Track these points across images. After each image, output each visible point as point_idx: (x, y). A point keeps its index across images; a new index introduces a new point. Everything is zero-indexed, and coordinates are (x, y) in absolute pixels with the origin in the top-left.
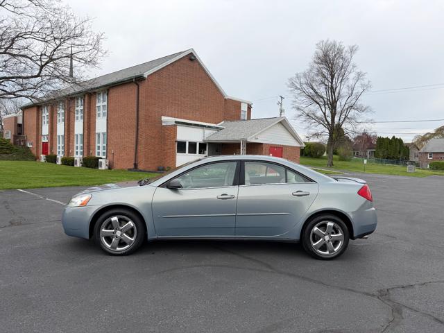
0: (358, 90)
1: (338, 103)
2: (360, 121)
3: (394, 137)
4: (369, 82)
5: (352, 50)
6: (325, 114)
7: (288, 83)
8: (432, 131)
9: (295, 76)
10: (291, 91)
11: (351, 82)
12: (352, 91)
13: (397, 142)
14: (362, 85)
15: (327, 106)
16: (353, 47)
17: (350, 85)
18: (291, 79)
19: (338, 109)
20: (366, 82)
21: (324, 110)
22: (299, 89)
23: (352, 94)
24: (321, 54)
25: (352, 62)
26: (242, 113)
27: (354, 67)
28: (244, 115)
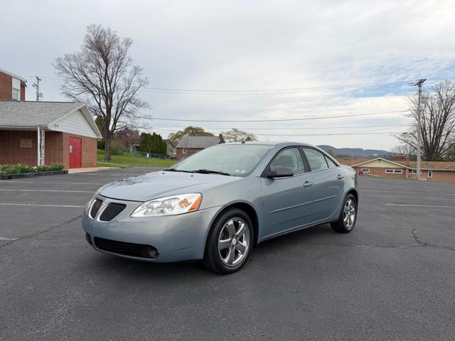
0: (135, 84)
1: (114, 95)
2: (138, 116)
3: (154, 133)
4: (146, 78)
5: (128, 43)
6: (99, 104)
7: (56, 64)
8: (183, 130)
9: (64, 57)
10: (59, 73)
11: (127, 75)
12: (130, 84)
13: (157, 138)
14: (140, 81)
15: (101, 96)
16: (128, 40)
17: (127, 78)
18: (59, 59)
19: (115, 102)
20: (143, 77)
21: (98, 100)
22: (68, 72)
23: (129, 87)
24: (93, 39)
25: (128, 55)
26: (13, 91)
27: (130, 60)
28: (16, 95)
